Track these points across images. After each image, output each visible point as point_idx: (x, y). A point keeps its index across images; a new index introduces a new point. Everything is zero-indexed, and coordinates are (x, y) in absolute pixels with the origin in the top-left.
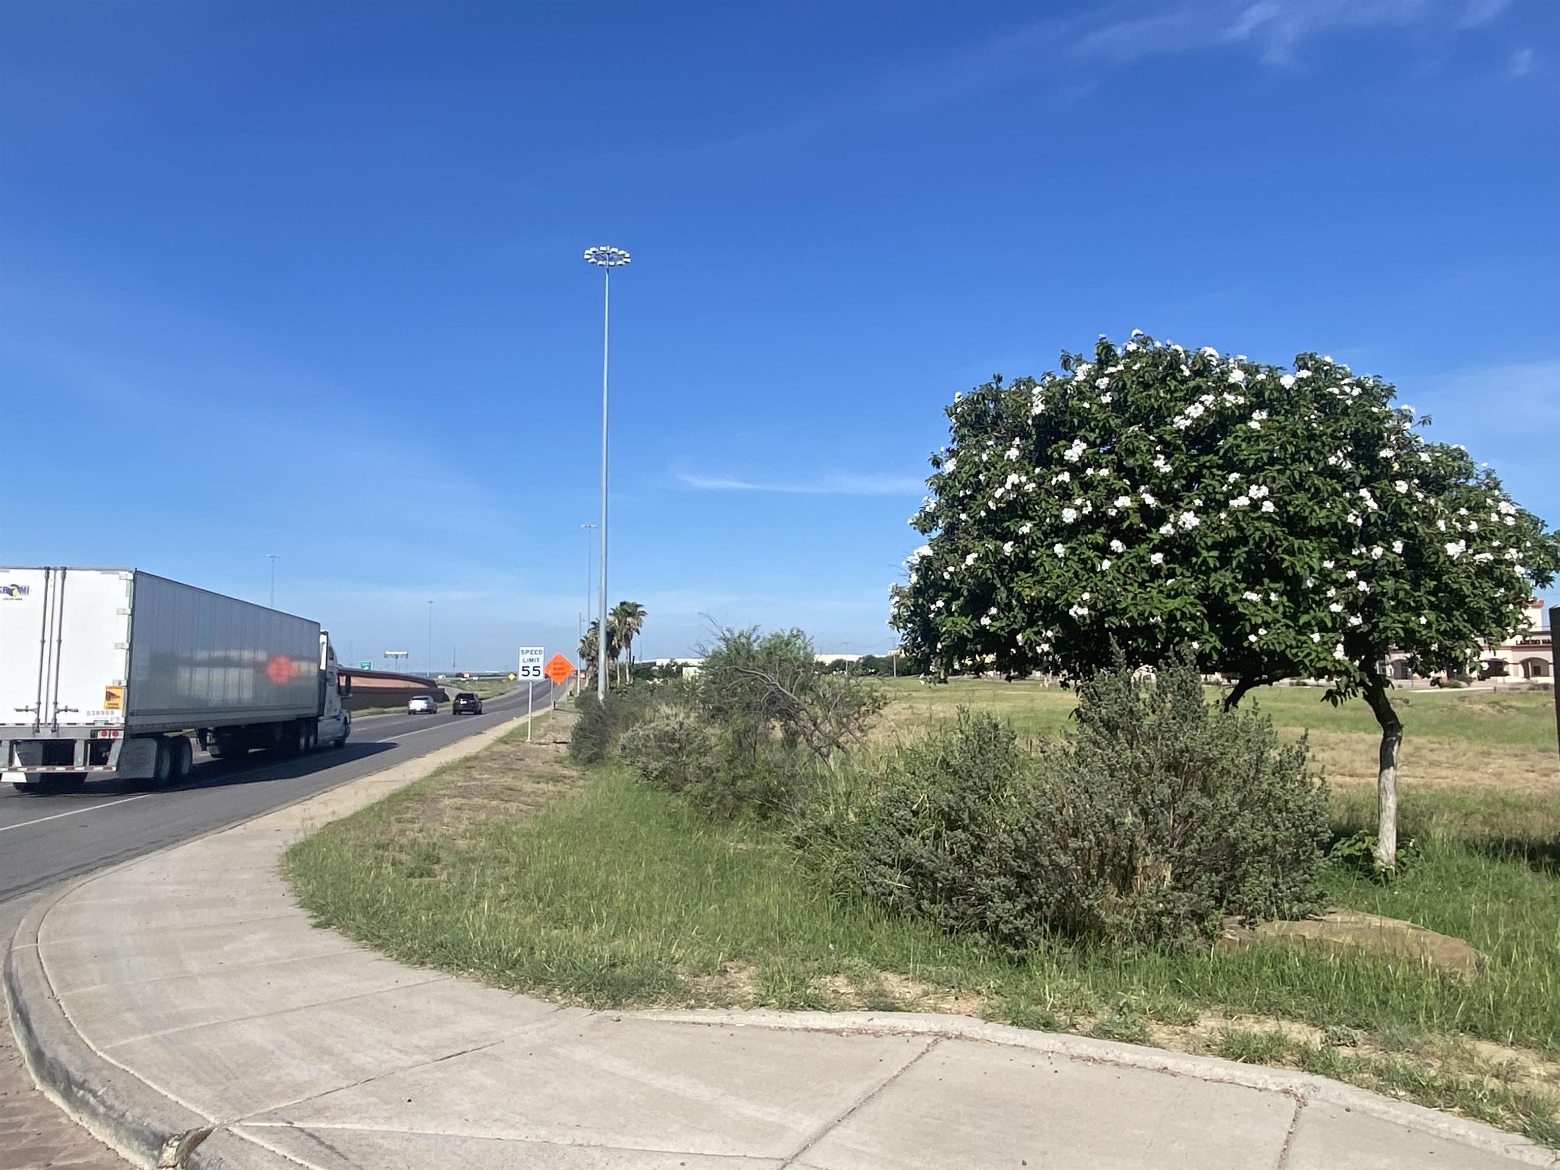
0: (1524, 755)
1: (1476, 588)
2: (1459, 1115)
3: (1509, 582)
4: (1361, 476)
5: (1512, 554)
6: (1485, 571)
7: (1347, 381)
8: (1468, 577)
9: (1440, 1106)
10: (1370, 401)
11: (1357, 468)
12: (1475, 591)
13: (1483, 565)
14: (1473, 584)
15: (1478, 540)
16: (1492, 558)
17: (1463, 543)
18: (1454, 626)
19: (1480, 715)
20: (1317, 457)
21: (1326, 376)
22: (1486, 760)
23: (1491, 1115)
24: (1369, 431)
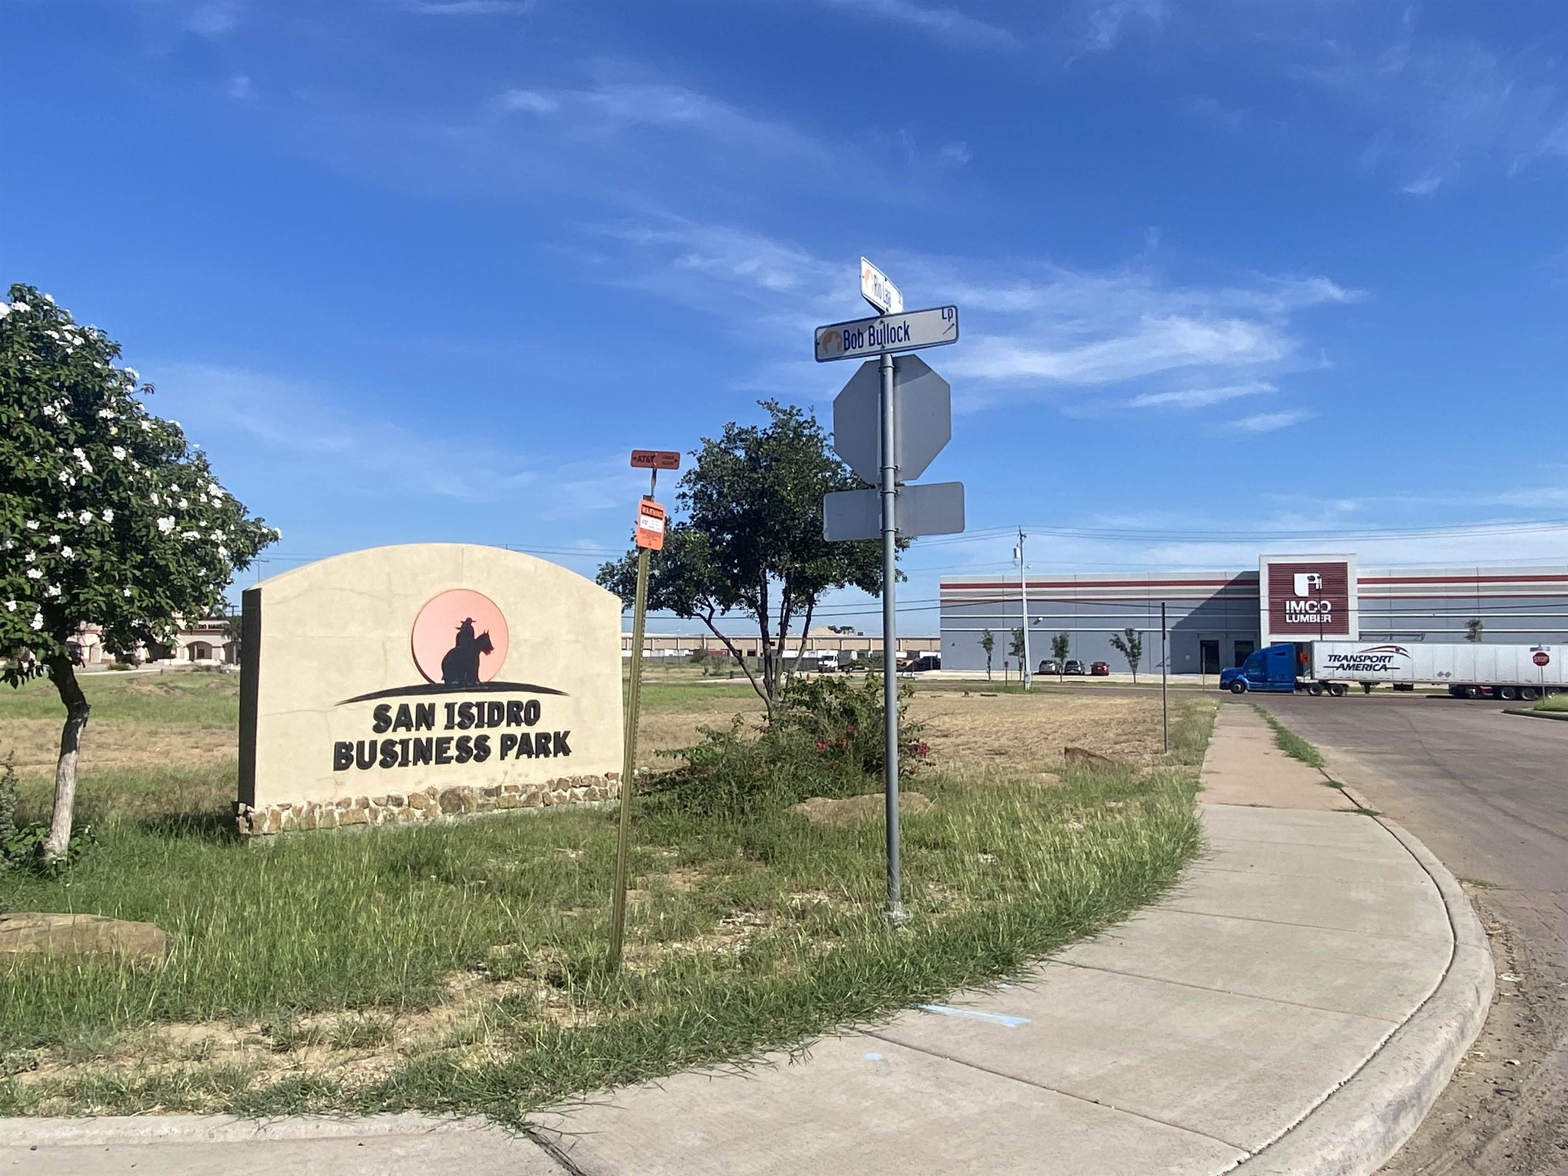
0: (189, 733)
1: (180, 566)
2: (159, 1113)
3: (211, 563)
4: (76, 433)
5: (218, 535)
6: (189, 549)
7: (69, 327)
8: (174, 554)
9: (139, 1110)
10: (92, 355)
11: (72, 425)
12: (180, 569)
13: (189, 543)
14: (178, 562)
15: (187, 518)
16: (198, 537)
17: (172, 519)
18: (156, 602)
19: (149, 696)
20: (29, 403)
21: (45, 316)
22: (153, 739)
23: (192, 1103)
24: (90, 386)
